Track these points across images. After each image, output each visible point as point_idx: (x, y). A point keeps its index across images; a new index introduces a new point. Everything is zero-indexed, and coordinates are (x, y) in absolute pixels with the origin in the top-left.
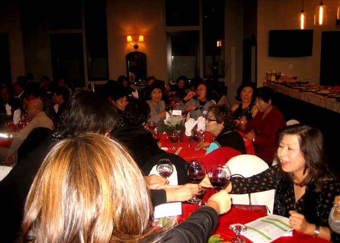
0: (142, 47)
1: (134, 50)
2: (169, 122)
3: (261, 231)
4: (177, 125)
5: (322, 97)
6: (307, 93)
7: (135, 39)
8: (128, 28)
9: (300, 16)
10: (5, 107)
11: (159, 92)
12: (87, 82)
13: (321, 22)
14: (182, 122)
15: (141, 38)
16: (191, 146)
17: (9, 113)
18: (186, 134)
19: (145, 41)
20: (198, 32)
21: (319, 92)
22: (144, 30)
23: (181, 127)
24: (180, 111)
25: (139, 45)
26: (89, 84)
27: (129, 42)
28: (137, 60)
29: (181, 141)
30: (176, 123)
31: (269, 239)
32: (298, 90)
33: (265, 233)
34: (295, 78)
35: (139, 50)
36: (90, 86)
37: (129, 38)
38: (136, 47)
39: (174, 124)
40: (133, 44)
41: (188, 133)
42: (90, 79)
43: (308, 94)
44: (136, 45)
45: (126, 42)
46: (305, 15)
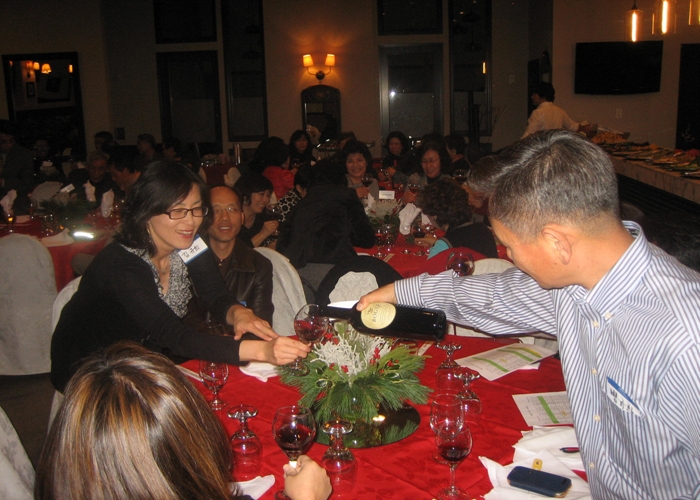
0: (331, 75)
1: (317, 82)
2: (372, 212)
3: (495, 361)
4: (386, 217)
5: (659, 170)
6: (635, 163)
7: (319, 60)
8: (305, 40)
9: (630, 16)
10: (84, 188)
11: (359, 160)
12: (227, 145)
13: (664, 29)
14: (394, 211)
15: (330, 59)
16: (409, 252)
17: (91, 198)
18: (401, 230)
19: (337, 65)
20: (440, 46)
21: (657, 161)
22: (336, 42)
23: (394, 220)
24: (393, 193)
25: (326, 71)
26: (231, 147)
27: (307, 67)
28: (322, 100)
29: (392, 242)
30: (384, 213)
31: (505, 370)
32: (621, 158)
33: (501, 364)
34: (626, 136)
35: (327, 81)
36: (232, 152)
37: (307, 59)
38: (320, 76)
39: (381, 214)
40: (313, 71)
41: (405, 229)
42: (233, 139)
43: (638, 165)
44: (320, 72)
45: (301, 65)
46: (639, 15)
